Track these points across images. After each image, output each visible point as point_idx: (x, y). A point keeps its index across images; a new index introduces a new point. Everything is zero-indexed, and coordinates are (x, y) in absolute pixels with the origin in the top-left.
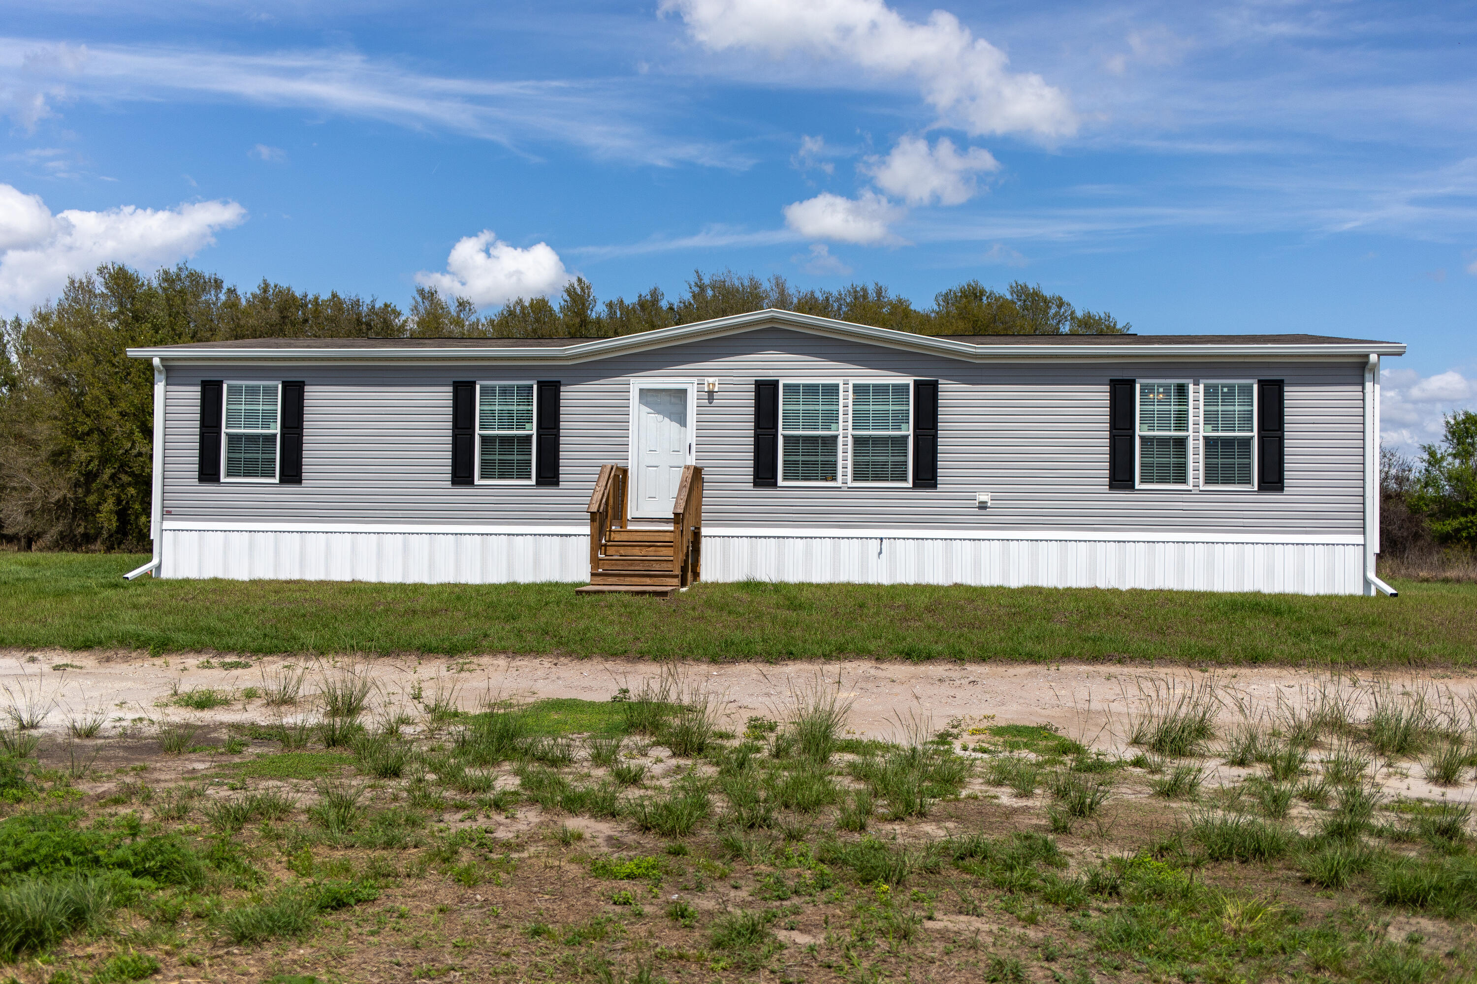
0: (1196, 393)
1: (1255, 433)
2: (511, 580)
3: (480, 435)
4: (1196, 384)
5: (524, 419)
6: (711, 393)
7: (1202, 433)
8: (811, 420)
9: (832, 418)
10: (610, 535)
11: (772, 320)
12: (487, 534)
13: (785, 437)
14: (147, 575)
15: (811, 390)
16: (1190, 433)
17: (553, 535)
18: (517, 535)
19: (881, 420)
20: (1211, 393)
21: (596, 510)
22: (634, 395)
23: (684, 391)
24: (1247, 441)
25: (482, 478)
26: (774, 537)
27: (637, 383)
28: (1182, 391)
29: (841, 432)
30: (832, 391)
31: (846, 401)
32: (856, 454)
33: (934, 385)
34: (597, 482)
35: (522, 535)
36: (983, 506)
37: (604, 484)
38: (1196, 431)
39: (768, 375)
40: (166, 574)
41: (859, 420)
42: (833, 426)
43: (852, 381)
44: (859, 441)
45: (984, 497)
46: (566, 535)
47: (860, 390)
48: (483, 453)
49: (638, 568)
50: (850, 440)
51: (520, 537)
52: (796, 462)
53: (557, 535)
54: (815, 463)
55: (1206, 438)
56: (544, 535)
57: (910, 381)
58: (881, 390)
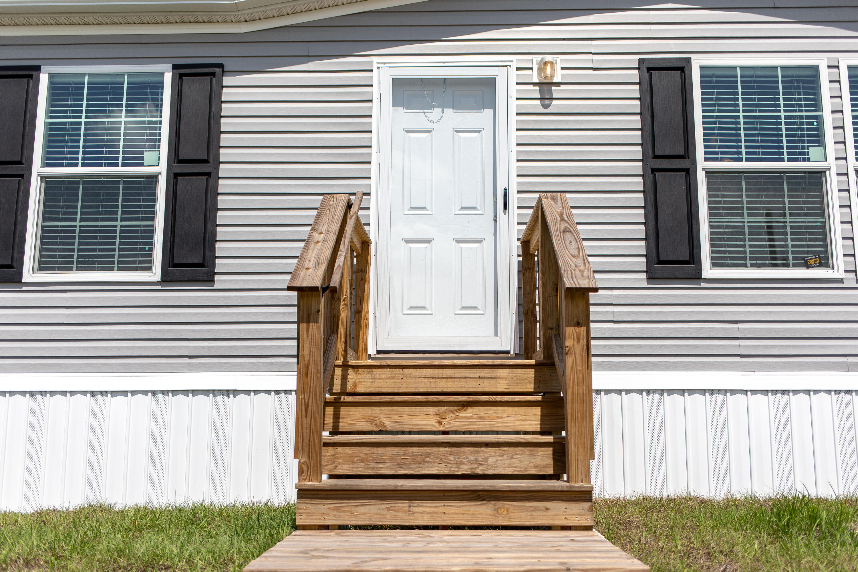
2: (94, 499)
3: (44, 178)
5: (141, 144)
6: (546, 87)
8: (763, 140)
9: (809, 136)
10: (344, 378)
12: (44, 393)
13: (709, 173)
17: (195, 392)
18: (114, 393)
21: (317, 282)
22: (381, 92)
23: (489, 83)
25: (40, 269)
26: (703, 392)
27: (388, 67)
29: (832, 163)
30: (804, 79)
34: (314, 227)
35: (124, 393)
37: (336, 227)
42: (814, 152)
43: (847, 61)
46: (227, 393)
49: (441, 470)
50: (852, 181)
51: (120, 398)
52: (738, 229)
53: (206, 392)
54: (779, 231)
56: (175, 393)
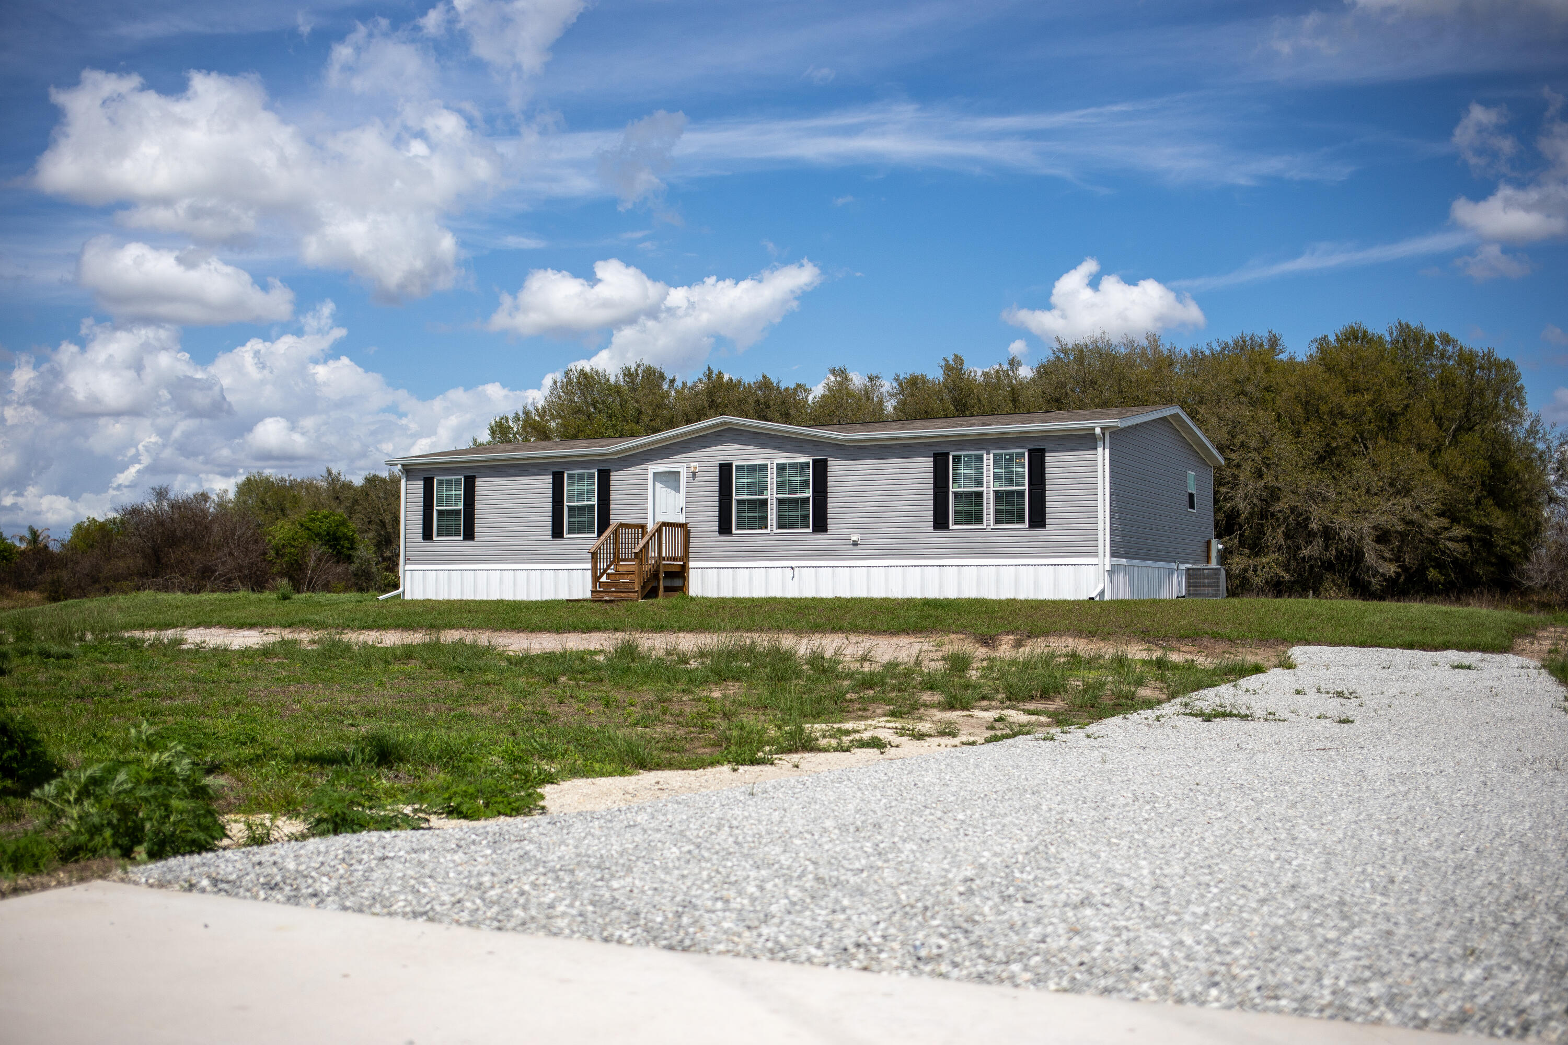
0: (988, 460)
1: (1026, 487)
3: (567, 506)
4: (988, 454)
5: (590, 495)
6: (694, 473)
7: (992, 488)
8: (750, 489)
9: (763, 487)
11: (725, 423)
12: (571, 569)
13: (737, 500)
14: (398, 596)
15: (752, 468)
16: (984, 488)
19: (792, 487)
20: (997, 459)
22: (651, 476)
23: (679, 473)
24: (1022, 493)
25: (568, 533)
26: (731, 568)
27: (653, 468)
28: (979, 459)
29: (769, 496)
30: (764, 468)
31: (772, 477)
32: (779, 510)
33: (825, 462)
36: (855, 544)
38: (988, 487)
39: (726, 459)
40: (408, 597)
41: (780, 488)
42: (765, 493)
43: (776, 462)
44: (781, 502)
45: (854, 538)
47: (781, 468)
48: (569, 517)
50: (775, 501)
52: (743, 518)
54: (755, 517)
55: (996, 492)
57: (810, 460)
58: (793, 466)
